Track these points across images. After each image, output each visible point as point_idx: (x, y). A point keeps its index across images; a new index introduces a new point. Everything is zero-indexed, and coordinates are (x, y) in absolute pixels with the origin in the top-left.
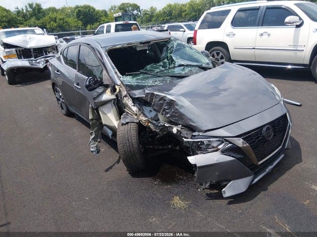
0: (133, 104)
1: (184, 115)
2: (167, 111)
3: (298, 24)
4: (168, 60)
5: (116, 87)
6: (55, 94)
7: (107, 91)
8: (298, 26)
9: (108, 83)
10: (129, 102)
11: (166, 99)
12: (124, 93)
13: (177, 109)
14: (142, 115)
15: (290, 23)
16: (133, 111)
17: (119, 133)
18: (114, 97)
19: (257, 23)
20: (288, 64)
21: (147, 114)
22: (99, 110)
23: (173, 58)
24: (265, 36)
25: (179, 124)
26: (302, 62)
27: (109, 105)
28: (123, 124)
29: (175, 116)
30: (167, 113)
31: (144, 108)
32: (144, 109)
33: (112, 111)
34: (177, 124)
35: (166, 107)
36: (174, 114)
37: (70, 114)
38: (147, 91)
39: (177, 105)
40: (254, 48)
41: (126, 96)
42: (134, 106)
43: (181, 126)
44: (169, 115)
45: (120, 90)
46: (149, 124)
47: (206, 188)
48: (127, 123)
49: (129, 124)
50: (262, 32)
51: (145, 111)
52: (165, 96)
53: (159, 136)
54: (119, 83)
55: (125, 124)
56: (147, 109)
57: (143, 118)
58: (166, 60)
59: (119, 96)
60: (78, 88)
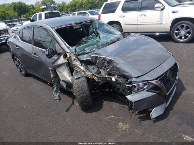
0: (81, 65)
1: (120, 69)
2: (107, 67)
3: (162, 8)
4: (94, 33)
5: (67, 54)
6: (15, 62)
7: (61, 57)
8: (162, 10)
9: (60, 52)
10: (78, 63)
11: (107, 59)
12: (73, 58)
13: (114, 66)
14: (88, 71)
15: (157, 8)
16: (82, 69)
17: (75, 85)
18: (66, 61)
20: (156, 32)
21: (92, 70)
22: (56, 70)
23: (98, 32)
24: (143, 17)
25: (115, 75)
27: (63, 67)
28: (76, 79)
29: (113, 70)
30: (108, 69)
31: (89, 66)
32: (89, 67)
33: (66, 70)
34: (114, 75)
35: (107, 65)
36: (112, 69)
37: (27, 75)
38: (92, 55)
39: (115, 63)
40: (137, 24)
41: (75, 60)
42: (81, 66)
43: (116, 76)
44: (109, 70)
45: (70, 56)
46: (94, 77)
47: (136, 114)
48: (79, 78)
49: (81, 78)
50: (141, 14)
51: (90, 68)
52: (106, 58)
53: (100, 84)
54: (68, 51)
55: (78, 79)
57: (89, 74)
58: (93, 34)
59: (69, 60)
60: (35, 57)
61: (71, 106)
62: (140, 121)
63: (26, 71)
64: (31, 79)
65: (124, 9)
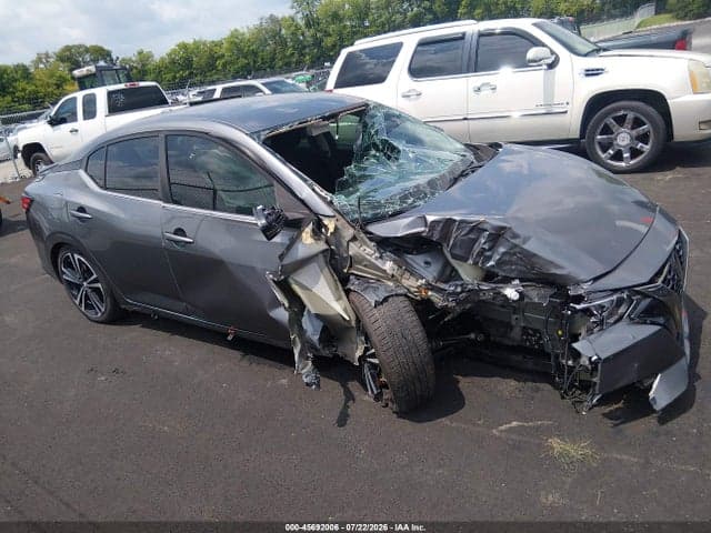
0: (377, 255)
1: (535, 255)
2: (488, 253)
3: (550, 61)
4: (378, 150)
5: (326, 222)
7: (304, 234)
9: (297, 216)
10: (367, 251)
11: (485, 226)
12: (348, 232)
13: (516, 246)
14: (407, 275)
15: (535, 61)
16: (385, 271)
17: (377, 325)
18: (322, 246)
19: (465, 67)
21: (422, 271)
22: (291, 281)
23: (395, 144)
24: (486, 92)
25: (514, 279)
26: (564, 137)
27: (313, 267)
28: (378, 304)
29: (510, 263)
30: (489, 258)
31: (409, 258)
32: (409, 261)
33: (322, 279)
34: (507, 281)
35: (486, 247)
36: (507, 258)
38: (430, 218)
39: (515, 236)
40: (465, 119)
41: (354, 239)
42: (381, 257)
43: (517, 282)
44: (492, 263)
45: (336, 228)
46: (430, 293)
47: (594, 406)
48: (386, 299)
49: (390, 299)
50: (479, 85)
51: (415, 265)
52: (484, 222)
53: (449, 318)
54: (327, 210)
55: (382, 303)
56: (417, 261)
57: (411, 283)
58: (373, 152)
59: (333, 240)
61: (346, 407)
62: (616, 425)
63: (115, 303)
64: (134, 334)
65: (416, 71)
